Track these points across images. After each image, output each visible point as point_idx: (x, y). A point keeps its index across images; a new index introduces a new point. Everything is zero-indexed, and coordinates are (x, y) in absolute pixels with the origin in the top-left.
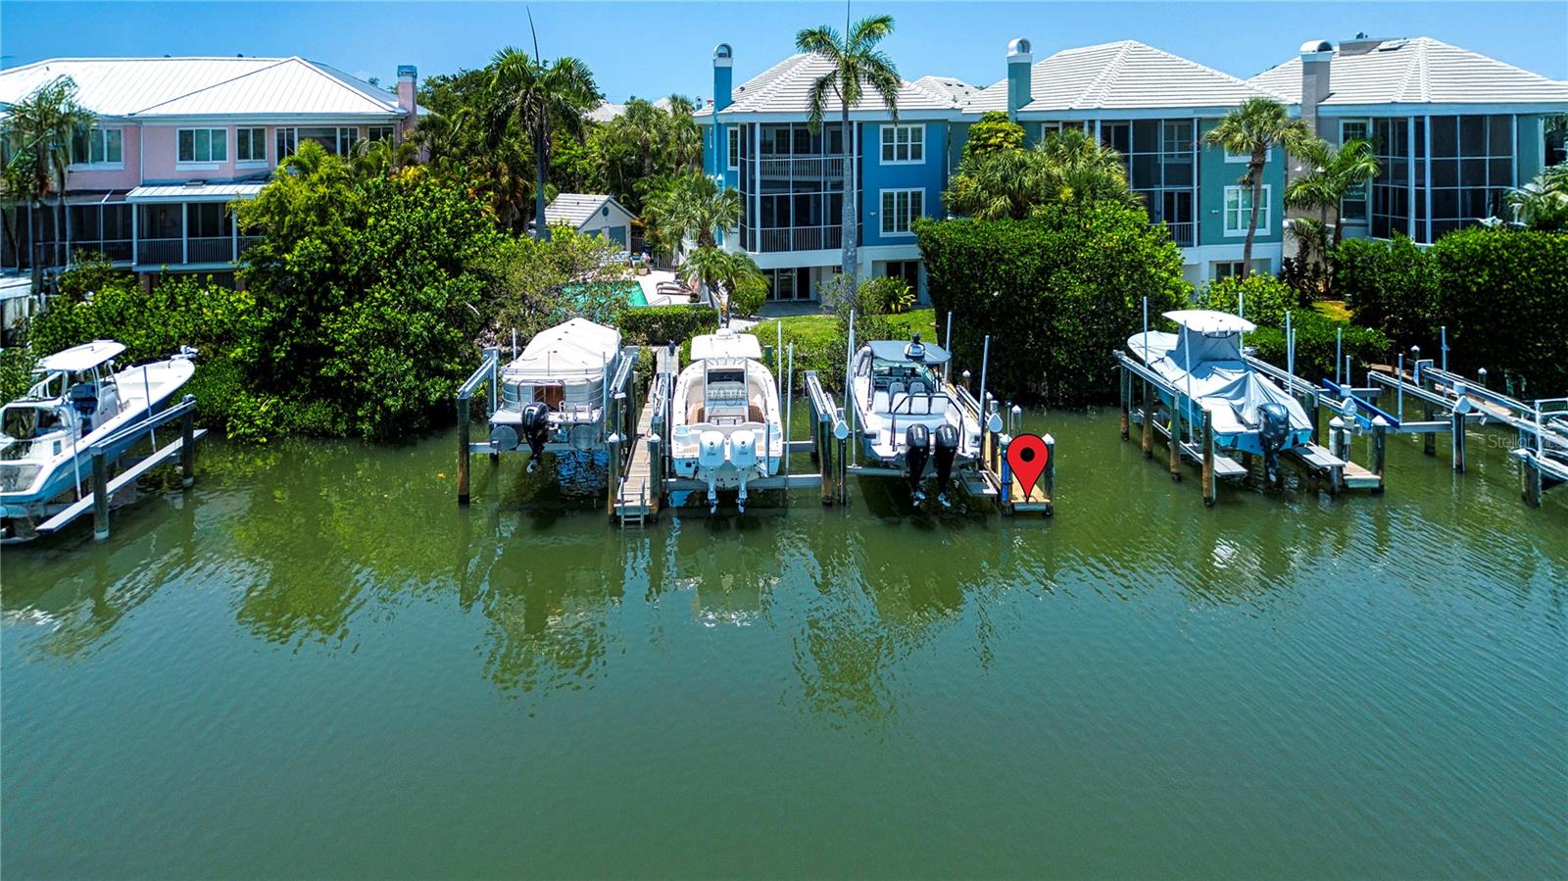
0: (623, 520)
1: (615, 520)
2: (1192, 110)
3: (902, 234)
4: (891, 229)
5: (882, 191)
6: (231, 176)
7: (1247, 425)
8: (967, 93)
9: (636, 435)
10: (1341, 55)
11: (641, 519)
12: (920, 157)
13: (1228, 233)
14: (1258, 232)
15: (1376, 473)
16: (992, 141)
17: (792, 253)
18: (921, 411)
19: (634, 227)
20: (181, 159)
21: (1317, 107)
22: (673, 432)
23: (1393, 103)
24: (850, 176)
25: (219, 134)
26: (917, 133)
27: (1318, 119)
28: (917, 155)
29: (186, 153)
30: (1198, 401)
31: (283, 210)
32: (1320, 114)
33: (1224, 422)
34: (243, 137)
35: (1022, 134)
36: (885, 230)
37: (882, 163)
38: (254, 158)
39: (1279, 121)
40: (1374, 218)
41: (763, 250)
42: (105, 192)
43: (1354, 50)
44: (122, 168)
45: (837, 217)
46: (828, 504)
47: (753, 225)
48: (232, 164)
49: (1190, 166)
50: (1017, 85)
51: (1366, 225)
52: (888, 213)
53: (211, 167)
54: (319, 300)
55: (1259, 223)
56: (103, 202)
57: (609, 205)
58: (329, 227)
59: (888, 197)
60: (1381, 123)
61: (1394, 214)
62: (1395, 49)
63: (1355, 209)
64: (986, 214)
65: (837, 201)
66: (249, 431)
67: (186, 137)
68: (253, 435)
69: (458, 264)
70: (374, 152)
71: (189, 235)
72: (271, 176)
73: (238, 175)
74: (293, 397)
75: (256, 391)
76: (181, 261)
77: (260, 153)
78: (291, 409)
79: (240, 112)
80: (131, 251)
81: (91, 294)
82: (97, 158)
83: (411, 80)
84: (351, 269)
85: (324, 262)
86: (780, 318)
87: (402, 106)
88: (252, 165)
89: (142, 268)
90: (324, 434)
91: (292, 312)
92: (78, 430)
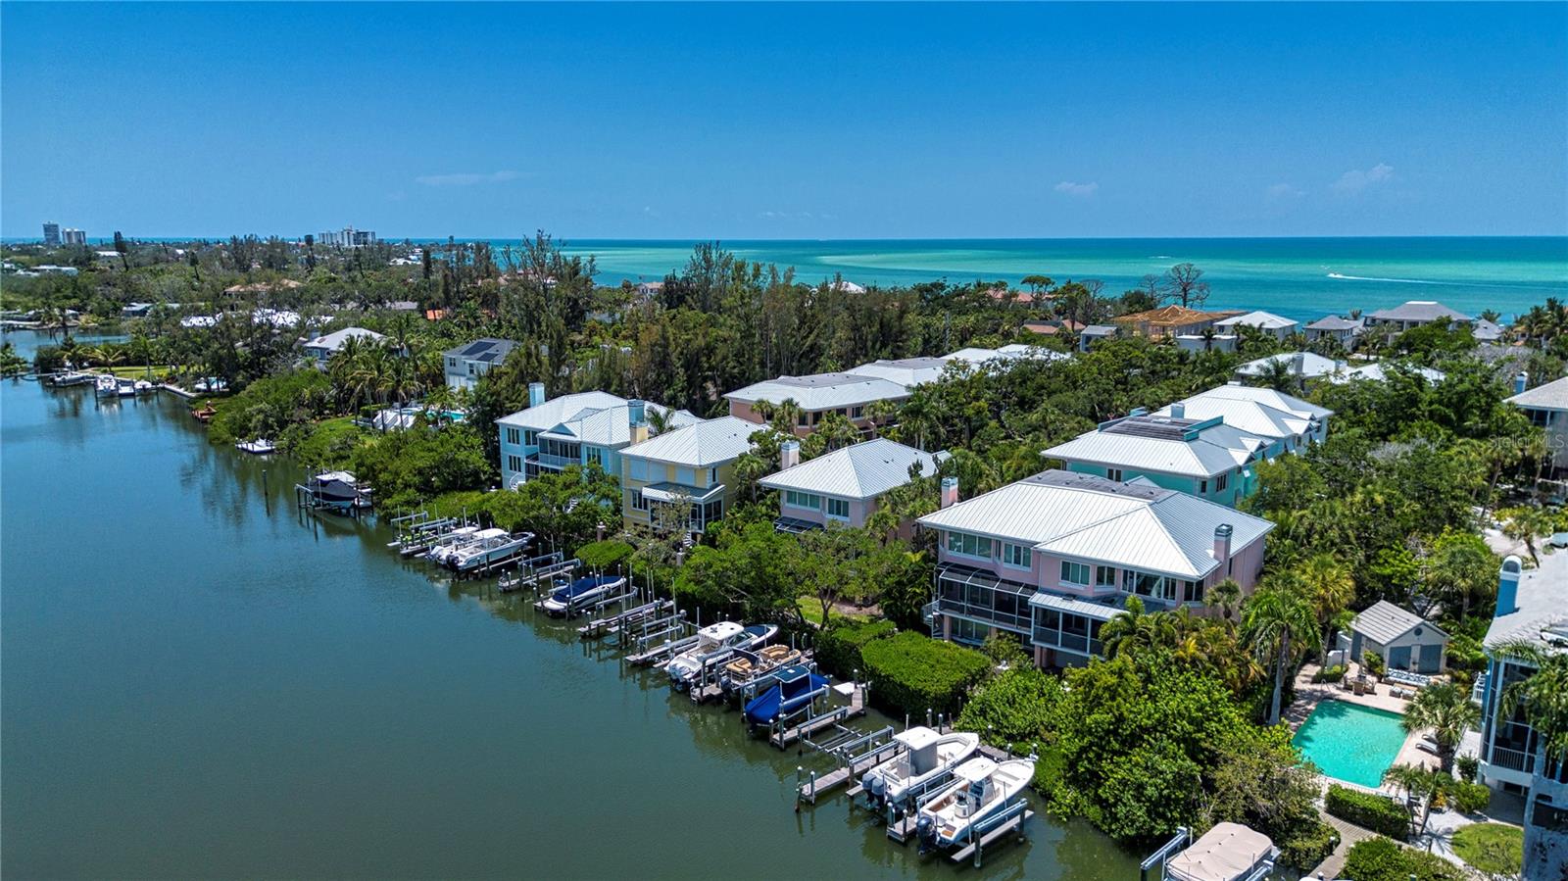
6: (1090, 595)
20: (1062, 578)
25: (1086, 569)
29: (1065, 576)
34: (1101, 570)
38: (1108, 584)
41: (1493, 763)
42: (1021, 585)
44: (1030, 572)
47: (1488, 740)
48: (1092, 587)
53: (1079, 588)
54: (1105, 745)
56: (1018, 593)
57: (1423, 627)
58: (1114, 703)
66: (1058, 812)
67: (1066, 565)
68: (1060, 814)
69: (1197, 741)
70: (1172, 621)
71: (1063, 630)
72: (1116, 599)
73: (1095, 595)
74: (1087, 795)
75: (1070, 783)
76: (1057, 644)
77: (1111, 581)
78: (1084, 801)
79: (1099, 557)
80: (1030, 627)
81: (1005, 662)
82: (1017, 562)
83: (1224, 539)
84: (1126, 730)
85: (1109, 725)
86: (1502, 823)
87: (1216, 557)
88: (1106, 589)
89: (1037, 643)
90: (1097, 827)
91: (1091, 744)
92: (974, 806)
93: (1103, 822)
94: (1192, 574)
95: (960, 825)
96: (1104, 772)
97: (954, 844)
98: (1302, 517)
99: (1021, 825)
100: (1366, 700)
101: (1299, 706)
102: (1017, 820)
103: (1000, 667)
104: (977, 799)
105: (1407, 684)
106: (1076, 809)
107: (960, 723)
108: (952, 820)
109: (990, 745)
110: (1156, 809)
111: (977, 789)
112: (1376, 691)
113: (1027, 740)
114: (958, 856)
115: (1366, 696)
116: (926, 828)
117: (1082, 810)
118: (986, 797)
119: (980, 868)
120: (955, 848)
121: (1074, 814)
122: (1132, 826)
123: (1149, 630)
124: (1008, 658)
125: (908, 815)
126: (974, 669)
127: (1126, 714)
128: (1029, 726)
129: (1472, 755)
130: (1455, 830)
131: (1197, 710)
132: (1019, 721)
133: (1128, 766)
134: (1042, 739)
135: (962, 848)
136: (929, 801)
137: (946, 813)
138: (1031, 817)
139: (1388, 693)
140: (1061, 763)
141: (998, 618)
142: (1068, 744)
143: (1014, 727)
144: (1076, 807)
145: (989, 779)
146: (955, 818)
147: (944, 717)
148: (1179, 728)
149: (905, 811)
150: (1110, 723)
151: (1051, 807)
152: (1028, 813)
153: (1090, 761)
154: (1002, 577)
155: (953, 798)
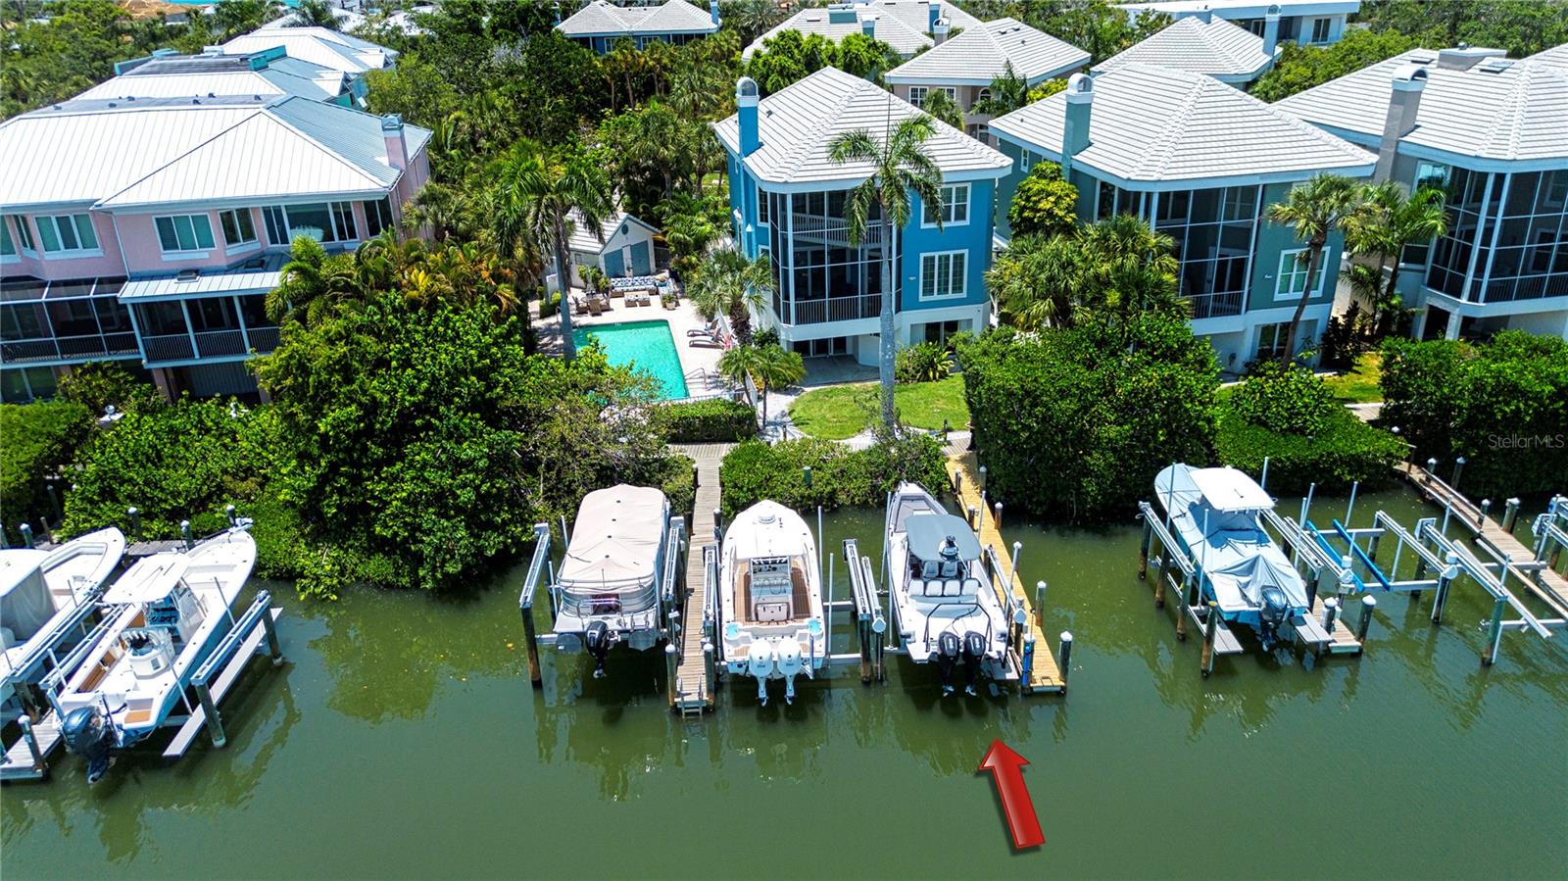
0: (684, 711)
1: (676, 711)
2: (1258, 177)
3: (943, 297)
4: (931, 292)
5: (922, 255)
6: (223, 263)
7: (1250, 603)
8: (1023, 42)
9: (686, 590)
10: (1439, 67)
11: (700, 711)
12: (964, 218)
13: (1278, 297)
14: (1313, 294)
15: (1358, 640)
16: (1041, 205)
17: (828, 324)
18: (953, 593)
19: (657, 243)
20: (165, 248)
21: (1398, 142)
22: (724, 636)
23: (1476, 157)
24: (889, 246)
25: (201, 222)
26: (962, 192)
27: (1397, 154)
28: (961, 216)
29: (169, 243)
30: (1209, 575)
31: (304, 370)
32: (1400, 151)
33: (1228, 597)
34: (227, 219)
35: (1074, 196)
36: (924, 294)
37: (924, 226)
38: (244, 240)
39: (1347, 204)
40: (1433, 269)
41: (797, 323)
42: (91, 283)
43: (1454, 63)
44: (101, 254)
45: (875, 286)
46: (867, 683)
47: (787, 297)
48: (221, 251)
49: (1250, 230)
50: (1075, 129)
51: (1424, 271)
52: (928, 276)
53: (199, 256)
54: (359, 458)
55: (1314, 284)
56: (91, 295)
57: (628, 223)
58: (354, 386)
59: (929, 261)
60: (1460, 174)
61: (1453, 269)
62: (1497, 72)
63: (1415, 256)
64: (1028, 314)
65: (875, 270)
66: (318, 590)
67: (164, 225)
68: (322, 593)
69: (492, 403)
70: (378, 254)
71: (195, 330)
72: (266, 259)
73: (232, 261)
74: (351, 546)
75: (314, 541)
76: (192, 356)
77: (249, 235)
78: (351, 559)
79: (218, 195)
80: (136, 346)
81: (112, 407)
82: (70, 243)
83: (397, 134)
84: (385, 421)
85: (358, 423)
86: (817, 388)
87: (392, 165)
88: (243, 249)
89: (154, 366)
90: (390, 586)
91: (333, 467)
92: (170, 646)
93: (397, 574)
94: (374, 187)
95: (158, 690)
96: (373, 497)
97: (157, 728)
98: (458, 119)
99: (270, 638)
100: (605, 318)
101: (546, 345)
102: (261, 630)
103: (106, 418)
104: (172, 630)
105: (635, 290)
106: (343, 576)
107: (68, 525)
108: (136, 688)
109: (144, 540)
110: (477, 519)
111: (165, 613)
112: (611, 306)
113: (211, 506)
114: (176, 747)
115: (604, 314)
116: (87, 727)
117: (353, 572)
118: (188, 616)
119: (226, 745)
120: (165, 733)
121: (346, 585)
122: (453, 557)
123: (350, 276)
124: (117, 400)
125: (32, 723)
126: (59, 430)
127: (378, 395)
128: (204, 483)
129: (764, 326)
130: (787, 411)
131: (481, 357)
132: (181, 481)
133: (412, 473)
134: (235, 496)
135: (178, 728)
136: (69, 677)
137: (115, 684)
138: (280, 617)
139: (624, 305)
140: (286, 517)
141: (68, 349)
142: (291, 482)
143: (176, 495)
144: (342, 573)
145: (180, 589)
146: (141, 683)
147: (31, 527)
148: (465, 391)
149: (23, 719)
150: (360, 419)
151: (303, 589)
152: (275, 613)
153: (341, 491)
154: (50, 278)
155: (118, 651)
